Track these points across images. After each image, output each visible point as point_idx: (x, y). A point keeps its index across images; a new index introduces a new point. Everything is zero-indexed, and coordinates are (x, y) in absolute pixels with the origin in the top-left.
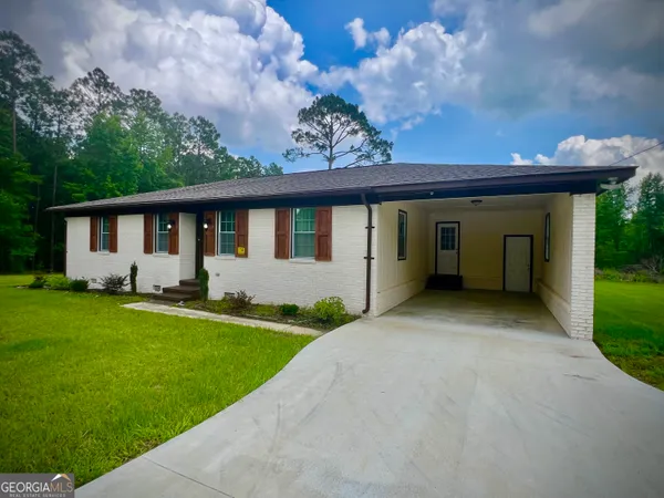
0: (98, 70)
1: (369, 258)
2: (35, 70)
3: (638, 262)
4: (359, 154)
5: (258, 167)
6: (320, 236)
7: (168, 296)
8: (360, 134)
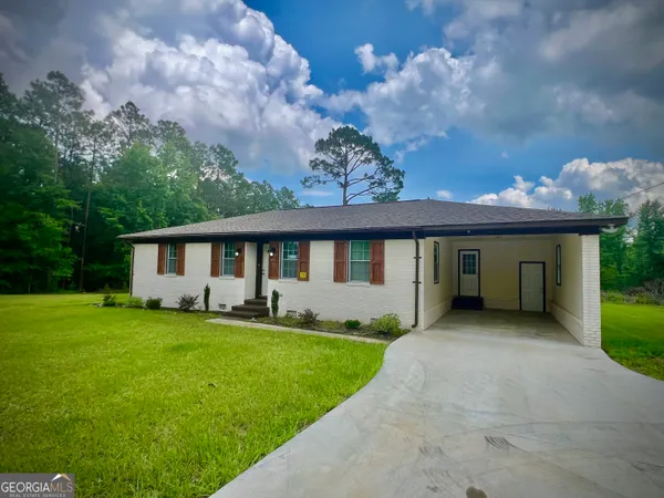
0: (130, 104)
1: (417, 282)
2: (77, 105)
3: (641, 284)
4: (373, 181)
5: (271, 191)
6: (374, 264)
7: (238, 313)
8: (374, 162)
